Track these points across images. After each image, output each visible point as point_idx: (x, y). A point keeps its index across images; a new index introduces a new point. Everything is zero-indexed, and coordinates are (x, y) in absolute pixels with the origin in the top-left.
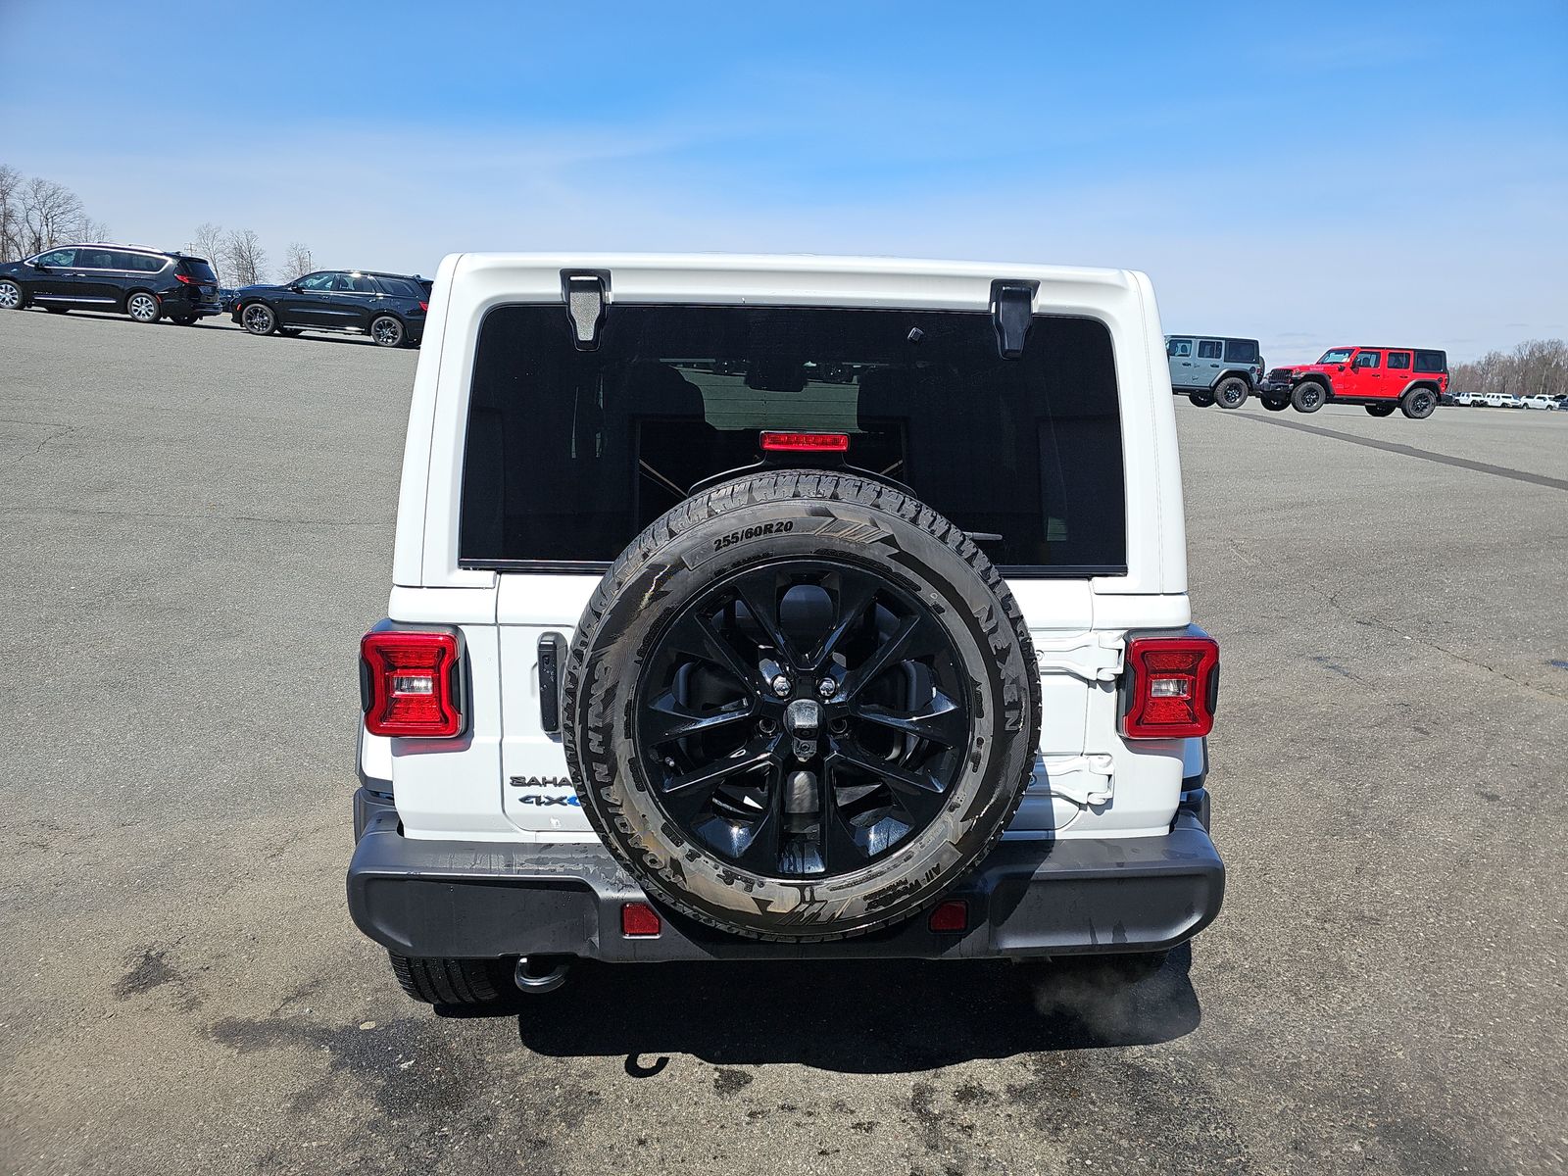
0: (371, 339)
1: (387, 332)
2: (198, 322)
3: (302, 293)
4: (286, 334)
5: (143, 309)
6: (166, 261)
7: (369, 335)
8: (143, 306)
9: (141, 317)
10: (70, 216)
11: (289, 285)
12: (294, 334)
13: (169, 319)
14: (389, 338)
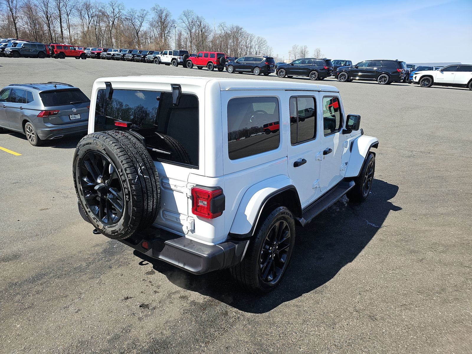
0: (309, 78)
1: (313, 76)
2: (269, 75)
3: (293, 65)
4: (289, 77)
5: (257, 72)
6: (263, 59)
7: (309, 77)
8: (257, 71)
9: (256, 74)
10: (264, 46)
11: (290, 64)
12: (291, 77)
13: (263, 74)
14: (314, 77)
